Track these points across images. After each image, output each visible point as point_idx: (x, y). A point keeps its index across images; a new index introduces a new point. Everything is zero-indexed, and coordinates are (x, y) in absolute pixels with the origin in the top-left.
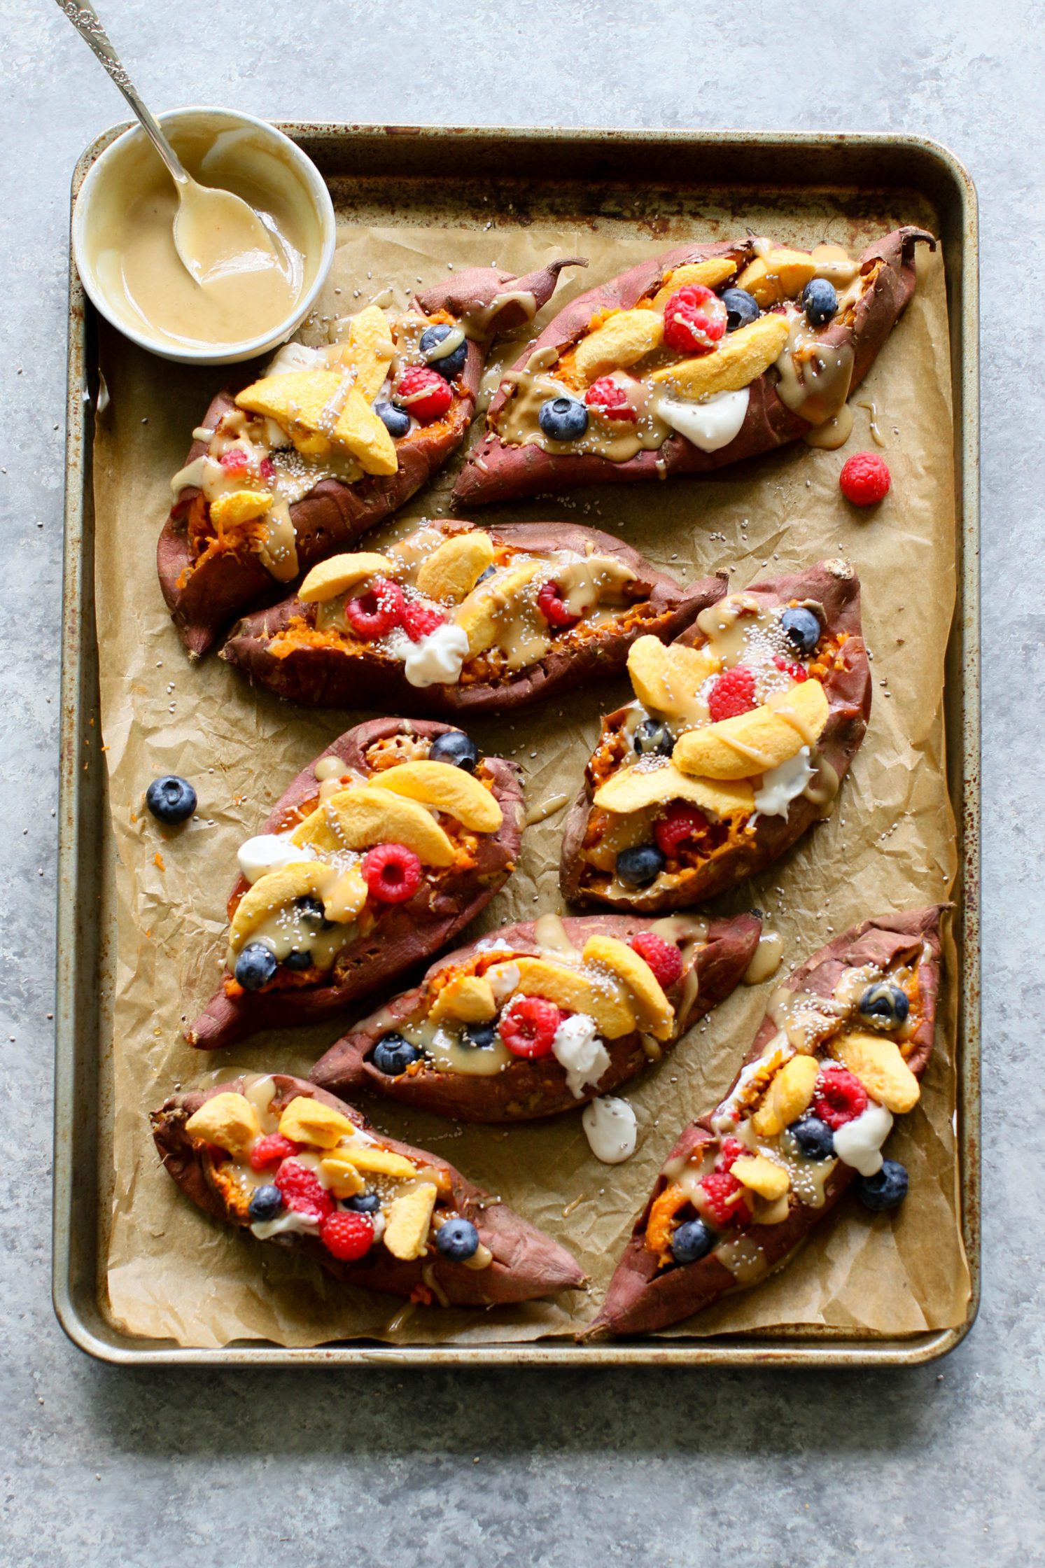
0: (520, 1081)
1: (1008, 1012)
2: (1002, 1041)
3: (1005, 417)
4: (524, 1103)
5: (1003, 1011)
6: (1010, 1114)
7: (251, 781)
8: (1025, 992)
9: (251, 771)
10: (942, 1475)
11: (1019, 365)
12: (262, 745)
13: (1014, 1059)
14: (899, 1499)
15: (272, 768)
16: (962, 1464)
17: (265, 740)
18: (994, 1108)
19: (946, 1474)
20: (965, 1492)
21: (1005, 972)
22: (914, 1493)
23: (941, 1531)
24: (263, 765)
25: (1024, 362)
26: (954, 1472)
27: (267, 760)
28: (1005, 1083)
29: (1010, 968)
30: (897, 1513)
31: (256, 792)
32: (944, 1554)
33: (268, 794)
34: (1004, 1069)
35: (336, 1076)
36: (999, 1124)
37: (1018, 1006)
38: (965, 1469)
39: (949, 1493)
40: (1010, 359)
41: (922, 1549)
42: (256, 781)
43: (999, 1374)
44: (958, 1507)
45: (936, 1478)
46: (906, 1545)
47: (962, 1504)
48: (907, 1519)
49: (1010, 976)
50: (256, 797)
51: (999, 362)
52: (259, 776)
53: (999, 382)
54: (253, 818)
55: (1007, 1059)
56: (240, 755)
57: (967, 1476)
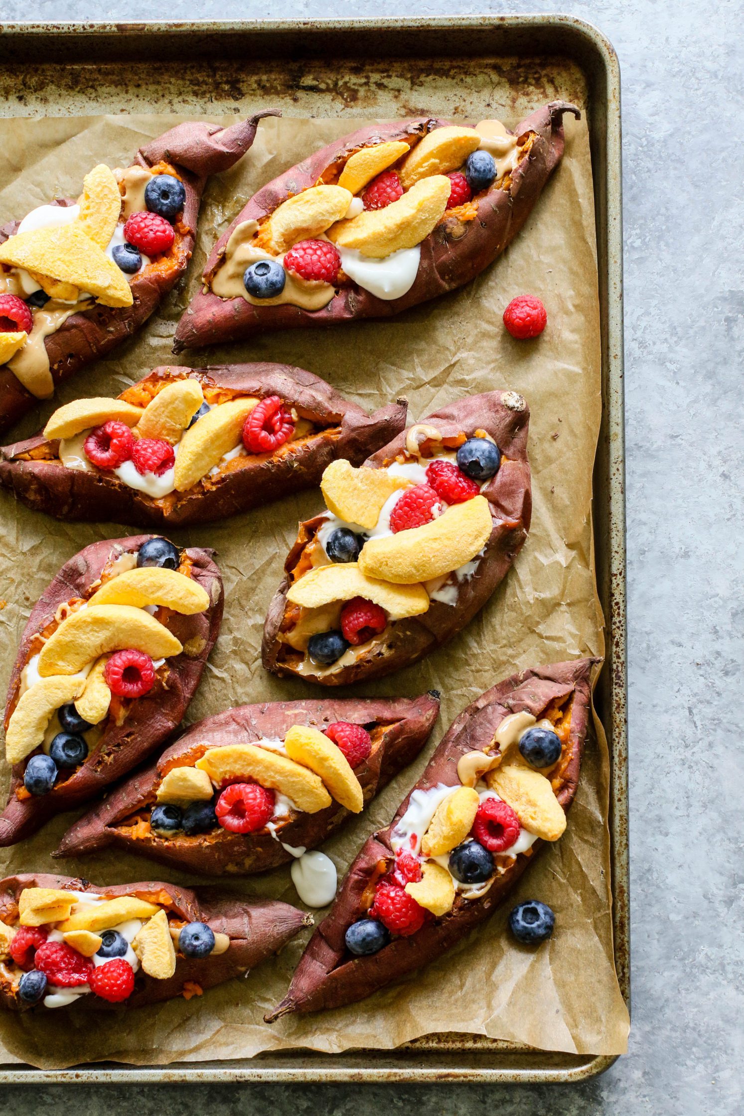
0: (236, 849)
1: (720, 633)
2: (716, 659)
3: (705, 122)
4: (240, 864)
5: (716, 632)
6: (725, 721)
7: (13, 588)
8: (734, 615)
9: (13, 581)
10: (674, 1035)
11: (716, 77)
12: (21, 557)
13: (726, 673)
14: (638, 1056)
15: (30, 576)
16: (691, 1025)
17: (24, 554)
18: (710, 716)
19: (678, 1034)
20: (694, 1049)
21: (717, 599)
22: (651, 1051)
23: (675, 1084)
24: (23, 575)
25: (720, 74)
26: (685, 1032)
27: (25, 570)
28: (719, 694)
29: (721, 595)
30: (637, 1069)
31: (17, 597)
32: (677, 1104)
33: (27, 599)
34: (718, 683)
35: (82, 843)
36: (715, 730)
37: (729, 628)
38: (694, 1029)
39: (681, 1050)
40: (709, 72)
41: (659, 1100)
42: (17, 588)
43: (720, 946)
44: (689, 1063)
45: (669, 1037)
46: (645, 1096)
47: (692, 1060)
48: (645, 1073)
49: (721, 603)
50: (16, 602)
51: (699, 75)
52: (20, 584)
53: (699, 92)
54: (15, 620)
55: (721, 674)
56: (4, 567)
57: (696, 1036)
